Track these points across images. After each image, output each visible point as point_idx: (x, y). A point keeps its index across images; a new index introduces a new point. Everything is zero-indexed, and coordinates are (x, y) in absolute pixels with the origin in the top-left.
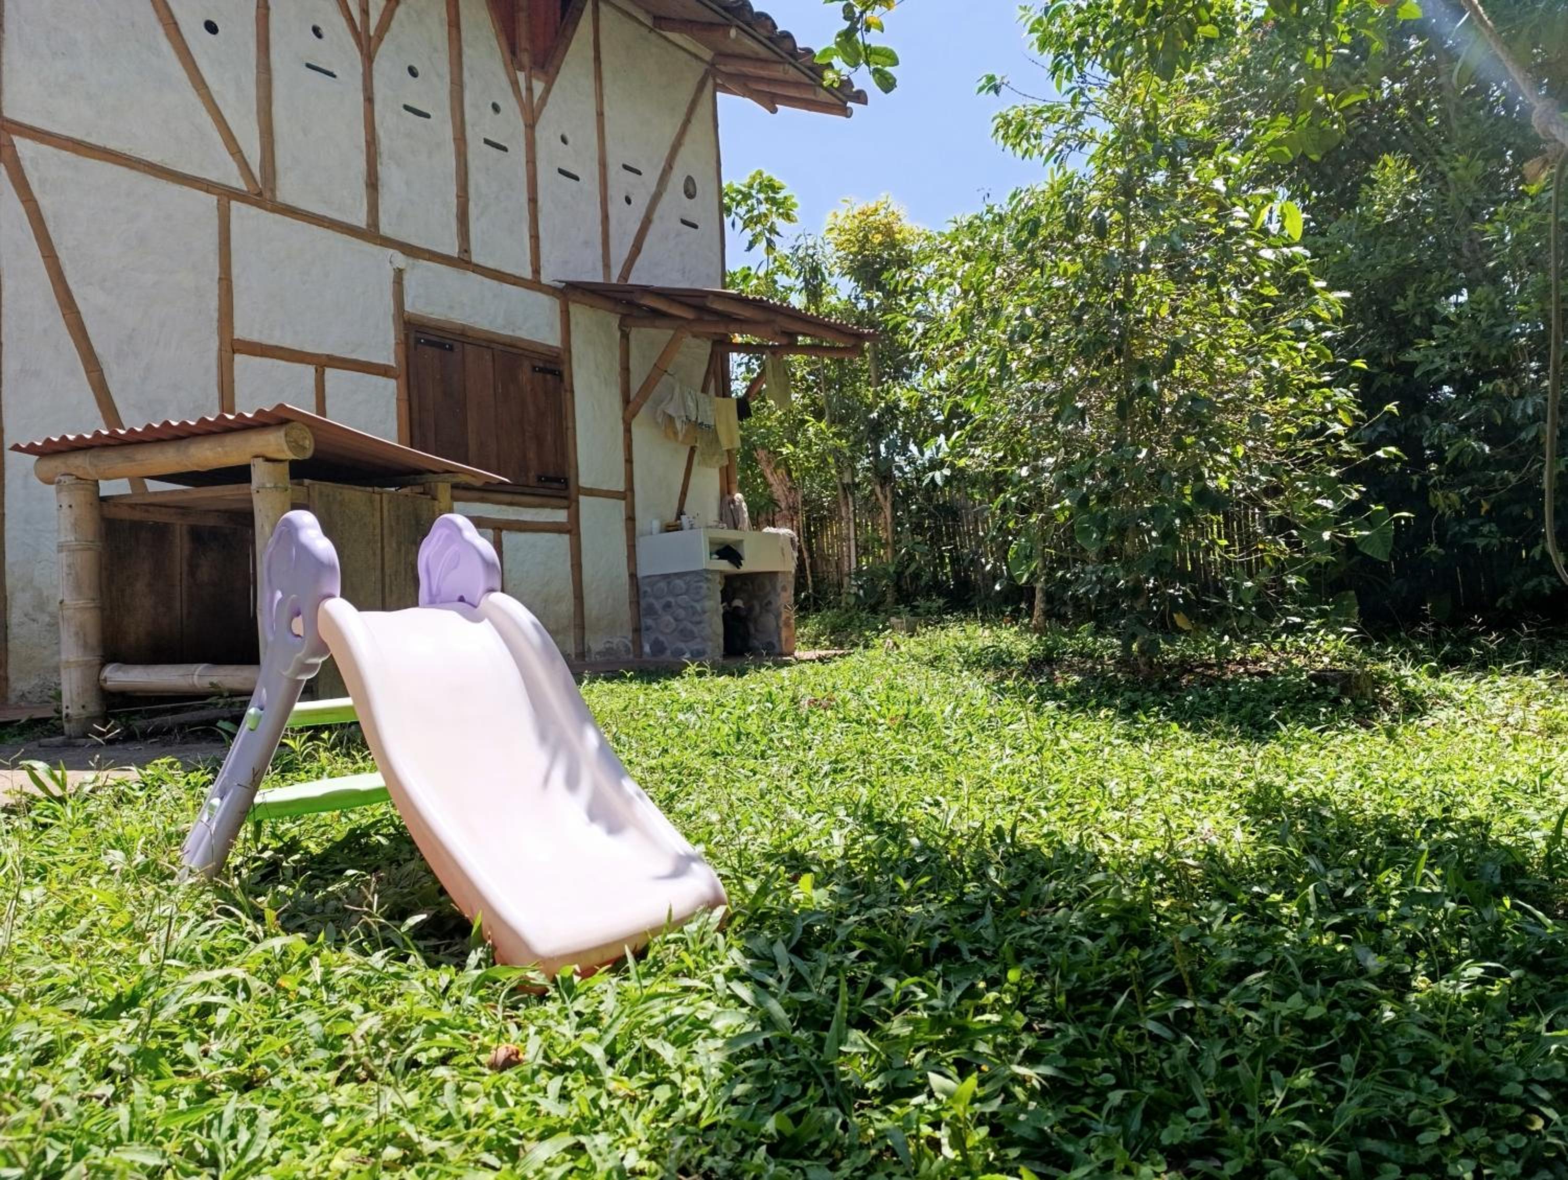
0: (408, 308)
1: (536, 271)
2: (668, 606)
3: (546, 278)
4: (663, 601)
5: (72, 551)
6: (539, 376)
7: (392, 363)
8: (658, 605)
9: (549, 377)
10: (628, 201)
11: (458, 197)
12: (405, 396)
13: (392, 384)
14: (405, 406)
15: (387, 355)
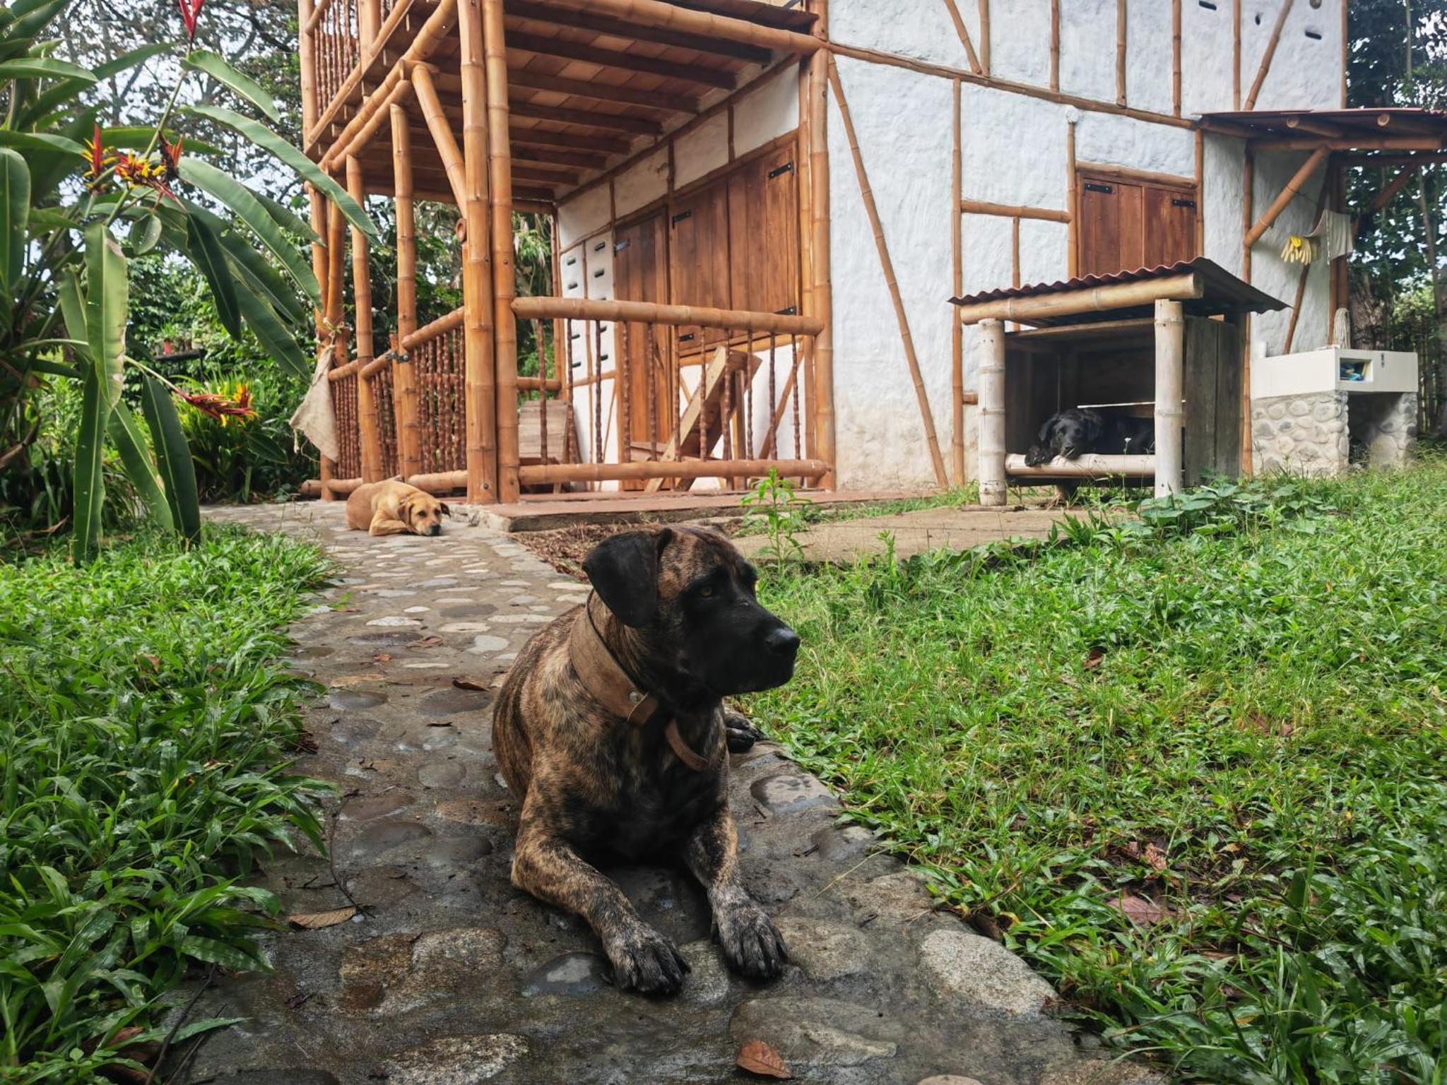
0: (1079, 159)
1: (1178, 107)
2: (1287, 426)
3: (1186, 113)
4: (1281, 422)
5: (991, 372)
6: (1177, 208)
7: (1066, 210)
8: (1274, 426)
9: (1185, 209)
10: (1258, 21)
11: (1119, 46)
12: (1074, 239)
13: (1065, 228)
14: (1074, 247)
15: (1061, 201)
